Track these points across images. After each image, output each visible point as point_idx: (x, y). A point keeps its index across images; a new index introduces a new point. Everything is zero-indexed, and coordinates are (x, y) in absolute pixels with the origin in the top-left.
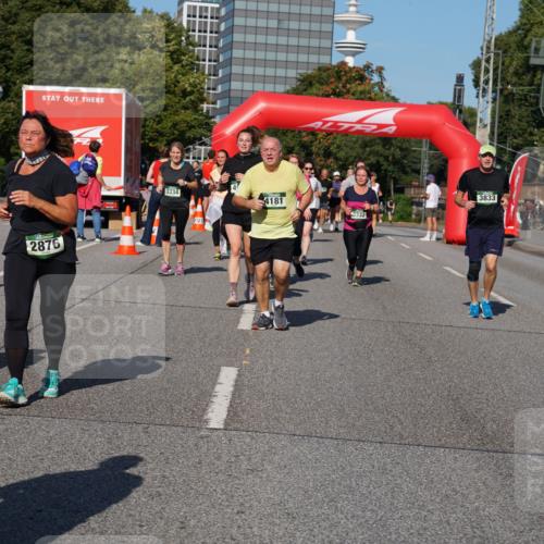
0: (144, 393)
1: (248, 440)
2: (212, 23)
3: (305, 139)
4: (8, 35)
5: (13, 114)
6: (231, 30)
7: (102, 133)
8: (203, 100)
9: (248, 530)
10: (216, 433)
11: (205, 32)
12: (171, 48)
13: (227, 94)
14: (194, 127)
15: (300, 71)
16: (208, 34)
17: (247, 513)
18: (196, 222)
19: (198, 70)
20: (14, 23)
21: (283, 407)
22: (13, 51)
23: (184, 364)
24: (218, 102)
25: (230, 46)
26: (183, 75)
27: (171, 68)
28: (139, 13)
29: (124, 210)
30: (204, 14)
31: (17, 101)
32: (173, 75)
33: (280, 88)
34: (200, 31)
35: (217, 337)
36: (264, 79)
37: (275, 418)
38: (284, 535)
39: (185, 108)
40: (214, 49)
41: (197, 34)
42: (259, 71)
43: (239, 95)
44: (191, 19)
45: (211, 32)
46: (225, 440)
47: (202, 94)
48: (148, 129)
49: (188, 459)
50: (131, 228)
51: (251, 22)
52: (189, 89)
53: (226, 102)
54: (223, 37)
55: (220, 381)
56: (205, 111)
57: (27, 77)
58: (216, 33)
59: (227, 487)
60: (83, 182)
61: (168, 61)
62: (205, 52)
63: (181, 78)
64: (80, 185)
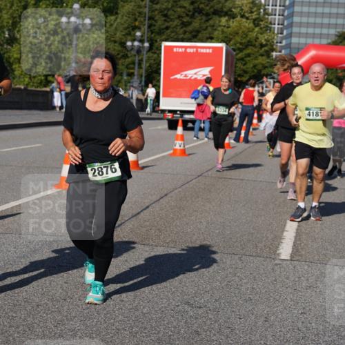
0: (238, 235)
1: (306, 267)
3: (340, 74)
4: (153, 11)
5: (154, 60)
6: (293, 4)
7: (210, 72)
8: (273, 50)
9: (309, 325)
10: (285, 262)
11: (276, 6)
12: (254, 17)
13: (289, 46)
14: (266, 67)
15: (338, 30)
16: (278, 8)
17: (308, 314)
19: (270, 31)
20: (157, 4)
21: (329, 247)
22: (156, 21)
23: (263, 218)
24: (283, 51)
25: (292, 15)
26: (261, 34)
27: (253, 29)
31: (158, 52)
32: (255, 35)
33: (324, 42)
34: (272, 6)
36: (314, 36)
37: (324, 254)
38: (333, 329)
39: (262, 55)
40: (281, 17)
42: (311, 30)
43: (297, 46)
45: (280, 6)
46: (291, 267)
47: (272, 46)
48: (238, 69)
49: (268, 278)
52: (264, 43)
53: (288, 51)
54: (287, 9)
55: (286, 229)
56: (274, 57)
57: (164, 37)
58: (283, 6)
59: (294, 297)
60: (201, 103)
61: (251, 25)
62: (275, 19)
63: (259, 36)
64: (199, 105)
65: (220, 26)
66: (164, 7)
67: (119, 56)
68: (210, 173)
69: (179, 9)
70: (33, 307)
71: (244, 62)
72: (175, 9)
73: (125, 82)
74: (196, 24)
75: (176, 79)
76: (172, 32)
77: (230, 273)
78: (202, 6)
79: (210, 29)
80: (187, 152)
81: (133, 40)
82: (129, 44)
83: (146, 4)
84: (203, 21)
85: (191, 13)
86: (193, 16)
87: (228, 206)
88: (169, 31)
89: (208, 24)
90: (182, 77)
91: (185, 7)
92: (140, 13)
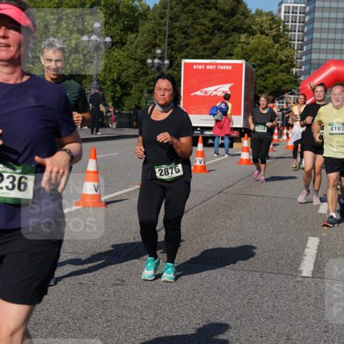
2: (300, 17)
4: (173, 29)
6: (312, 21)
7: (230, 88)
8: (293, 66)
10: (307, 280)
11: (296, 22)
12: (274, 34)
13: (309, 62)
14: (286, 83)
16: (297, 24)
17: (330, 332)
18: (289, 144)
19: (290, 47)
20: (177, 21)
22: (175, 39)
23: (284, 235)
24: (303, 67)
25: (311, 31)
26: (281, 50)
27: (273, 46)
28: (253, 12)
29: (244, 137)
30: (295, 11)
31: (178, 69)
32: (274, 51)
34: (292, 22)
35: (305, 218)
36: (334, 51)
39: (282, 71)
40: (301, 33)
41: (290, 24)
42: (331, 46)
43: (317, 62)
44: (287, 14)
45: (299, 22)
46: (313, 284)
47: (292, 62)
48: (258, 85)
49: (289, 296)
50: (248, 148)
51: (326, 15)
52: (284, 59)
53: (308, 67)
54: (307, 25)
55: (307, 246)
56: (294, 73)
57: (184, 54)
58: (303, 22)
59: (315, 314)
60: (219, 119)
61: (271, 41)
62: (295, 35)
63: (279, 52)
64: (217, 121)
65: (240, 42)
66: (184, 24)
67: (140, 74)
68: (230, 189)
69: (199, 27)
70: (54, 326)
71: (264, 79)
72: (195, 27)
73: (146, 99)
74: (216, 41)
75: (196, 95)
76: (192, 49)
77: (251, 290)
78: (221, 23)
79: (229, 46)
80: (208, 169)
81: (153, 58)
82: (149, 61)
83: (165, 22)
84: (223, 38)
85: (210, 31)
86: (212, 34)
87: (249, 223)
88: (189, 48)
89: (228, 41)
90: (202, 94)
91: (204, 25)
92: (160, 31)
